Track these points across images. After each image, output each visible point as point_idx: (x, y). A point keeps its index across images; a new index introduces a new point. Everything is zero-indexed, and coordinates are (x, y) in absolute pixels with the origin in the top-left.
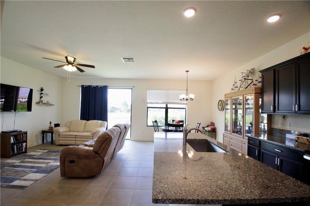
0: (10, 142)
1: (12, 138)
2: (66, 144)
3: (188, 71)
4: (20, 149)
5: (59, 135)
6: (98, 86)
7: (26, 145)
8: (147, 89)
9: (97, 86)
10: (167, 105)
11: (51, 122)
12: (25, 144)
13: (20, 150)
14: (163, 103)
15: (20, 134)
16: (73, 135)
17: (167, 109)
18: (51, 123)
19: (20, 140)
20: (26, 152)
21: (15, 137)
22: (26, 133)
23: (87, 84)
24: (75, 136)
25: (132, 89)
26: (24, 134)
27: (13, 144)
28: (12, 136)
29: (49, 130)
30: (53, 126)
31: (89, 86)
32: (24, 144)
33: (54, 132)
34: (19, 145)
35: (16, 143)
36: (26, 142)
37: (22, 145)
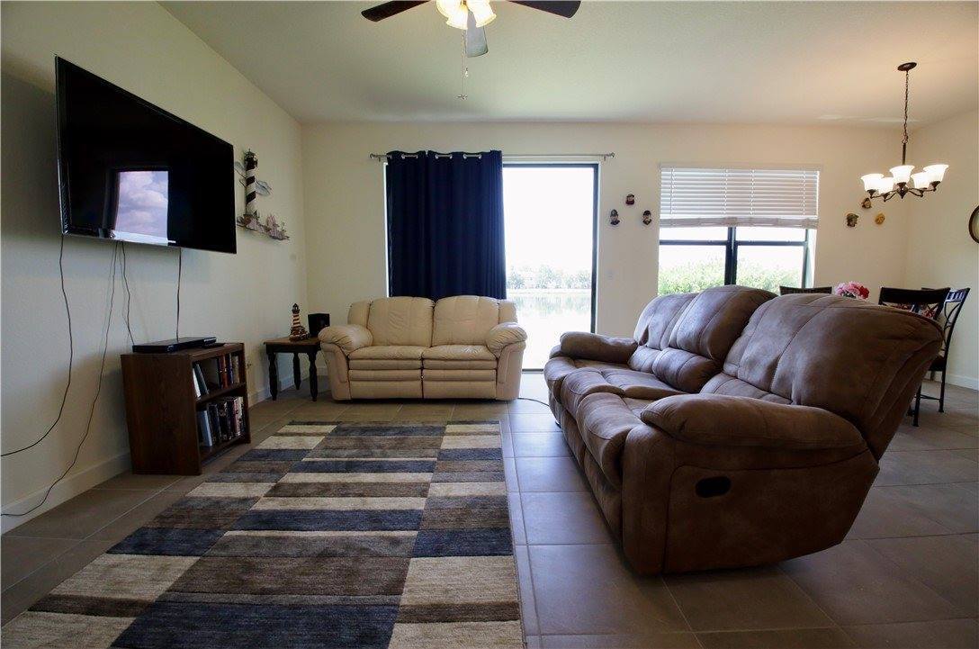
2: (379, 397)
3: (913, 65)
4: (223, 425)
5: (348, 359)
6: (462, 153)
7: (245, 407)
8: (660, 166)
9: (458, 155)
11: (296, 306)
12: (239, 400)
13: (225, 430)
15: (218, 358)
16: (409, 356)
17: (731, 248)
18: (296, 311)
19: (222, 383)
20: (246, 439)
21: (205, 369)
22: (239, 351)
23: (411, 145)
24: (419, 363)
25: (595, 166)
26: (234, 354)
27: (201, 406)
28: (193, 366)
29: (292, 339)
31: (421, 153)
32: (239, 403)
33: (322, 345)
34: (221, 407)
35: (210, 399)
36: (242, 391)
37: (231, 405)
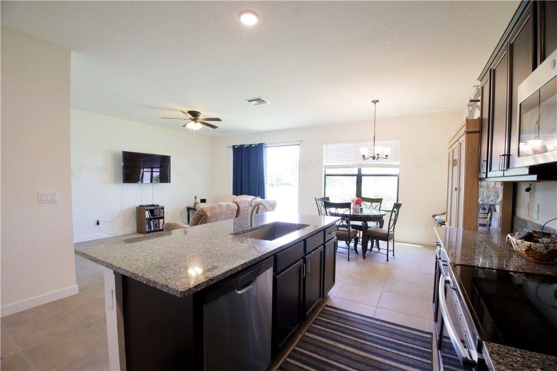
0: (145, 216)
1: (147, 212)
4: (156, 225)
7: (164, 222)
9: (251, 145)
10: (360, 171)
11: (195, 196)
13: (157, 227)
14: (353, 166)
15: (157, 209)
17: (360, 177)
18: (196, 198)
19: (157, 215)
21: (152, 212)
22: (163, 208)
23: (238, 143)
25: (299, 145)
26: (161, 208)
27: (149, 220)
28: (147, 210)
29: (194, 207)
30: (199, 201)
31: (241, 146)
32: (161, 221)
34: (156, 221)
35: (153, 219)
36: (163, 218)
37: (159, 221)
